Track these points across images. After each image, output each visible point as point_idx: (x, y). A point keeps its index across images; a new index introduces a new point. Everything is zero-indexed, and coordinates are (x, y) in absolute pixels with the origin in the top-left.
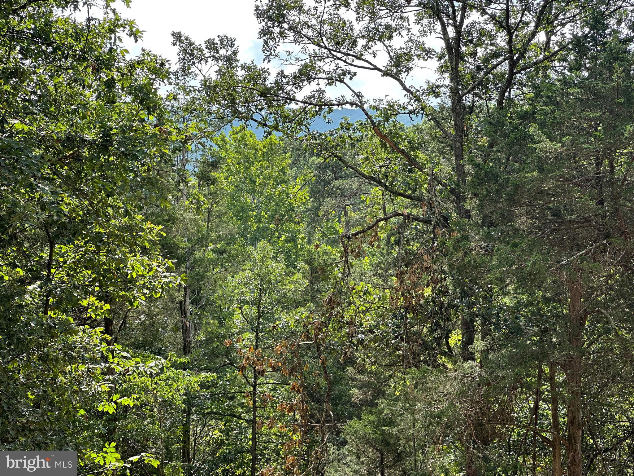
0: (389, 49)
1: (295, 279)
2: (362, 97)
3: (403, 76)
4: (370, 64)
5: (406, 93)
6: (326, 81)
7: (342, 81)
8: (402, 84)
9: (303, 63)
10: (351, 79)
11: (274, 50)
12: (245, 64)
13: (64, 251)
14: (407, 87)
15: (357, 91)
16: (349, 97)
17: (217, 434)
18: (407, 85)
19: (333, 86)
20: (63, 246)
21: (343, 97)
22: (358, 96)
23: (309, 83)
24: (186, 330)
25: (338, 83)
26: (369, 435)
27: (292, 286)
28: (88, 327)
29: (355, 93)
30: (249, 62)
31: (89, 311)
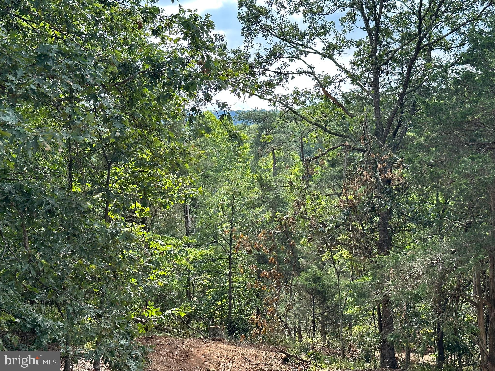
0: (324, 41)
1: (254, 191)
2: (313, 68)
3: (336, 57)
4: (314, 50)
5: (338, 68)
6: (288, 59)
7: (299, 58)
8: (336, 62)
9: (269, 50)
10: (306, 56)
11: (251, 42)
12: (234, 50)
13: (117, 171)
14: (339, 64)
15: (310, 65)
16: (305, 68)
17: (206, 282)
18: (339, 63)
19: (293, 62)
20: (117, 168)
21: (301, 68)
22: (311, 67)
23: (277, 61)
24: (187, 222)
25: (296, 60)
26: (306, 286)
27: (252, 195)
28: (135, 224)
29: (309, 66)
30: (236, 48)
31: (136, 212)
